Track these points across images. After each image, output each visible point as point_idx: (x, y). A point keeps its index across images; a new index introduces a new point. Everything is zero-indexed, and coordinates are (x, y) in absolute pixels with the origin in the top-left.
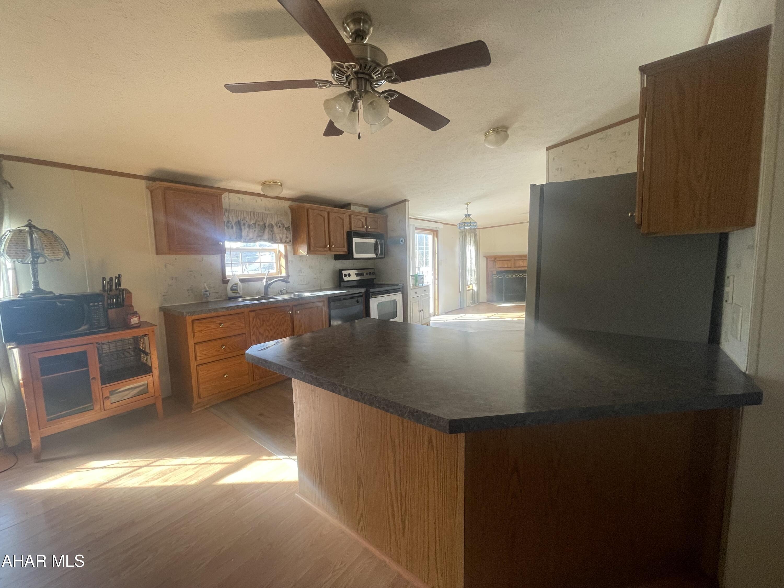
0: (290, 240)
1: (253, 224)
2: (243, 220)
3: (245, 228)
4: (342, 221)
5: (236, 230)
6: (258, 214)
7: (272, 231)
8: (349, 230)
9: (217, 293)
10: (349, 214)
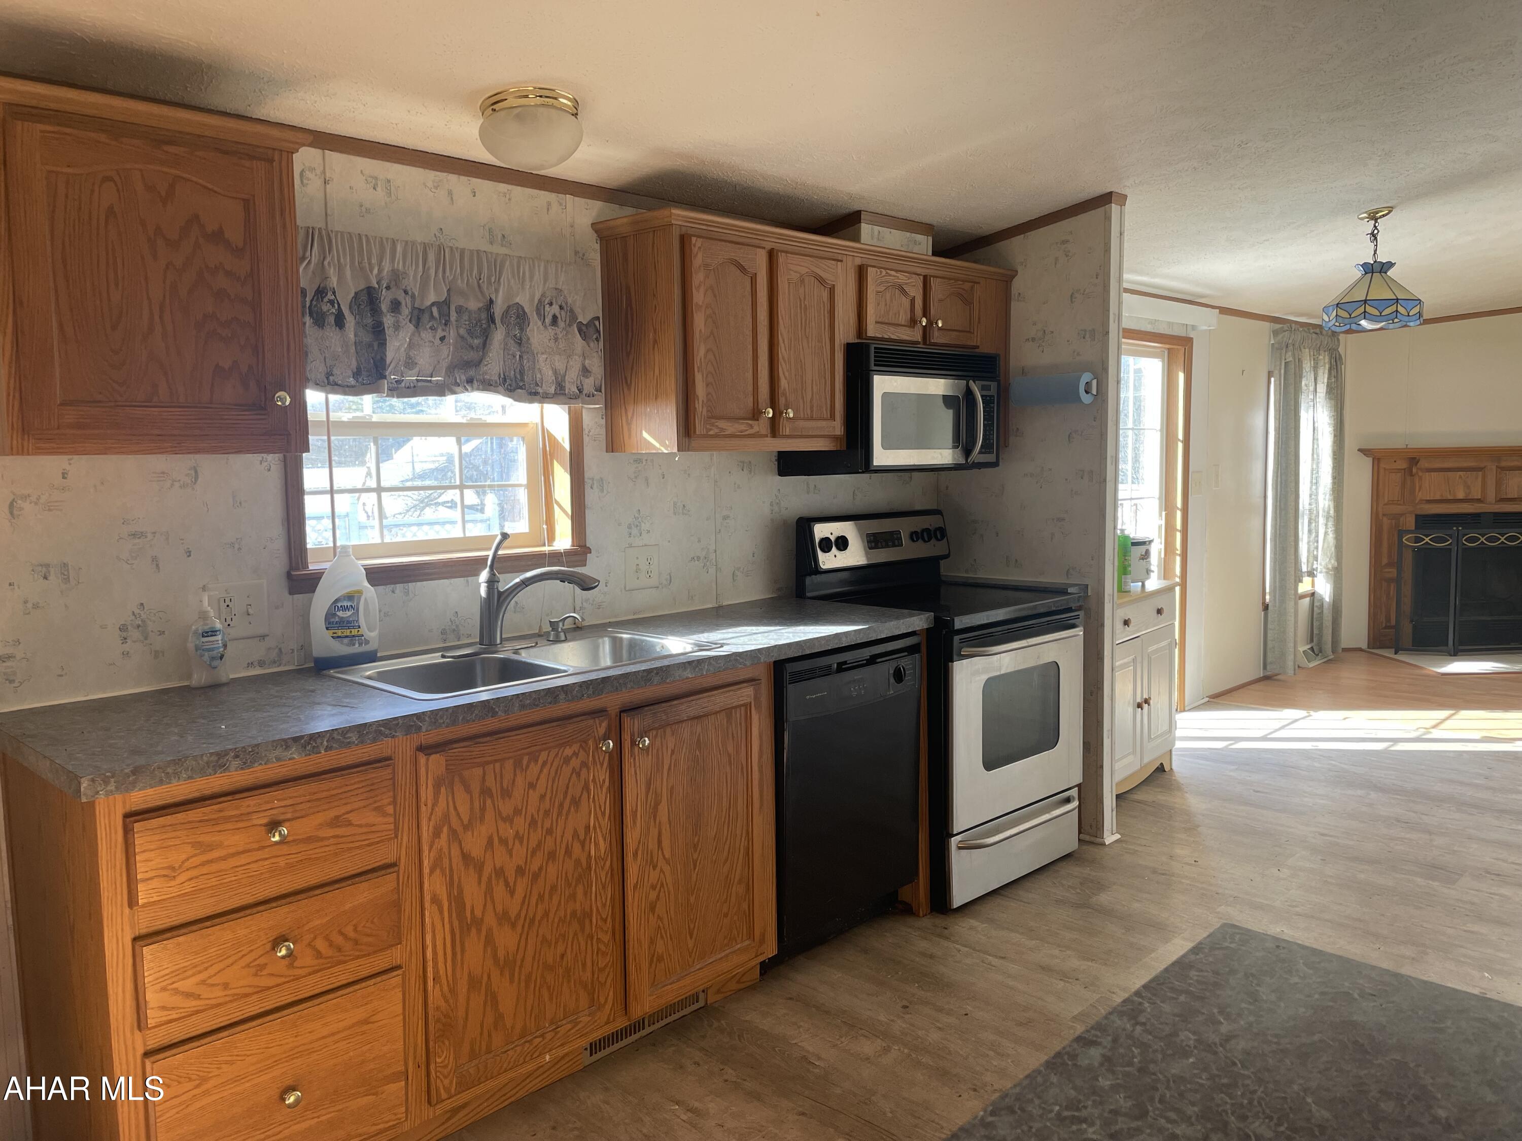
0: (598, 383)
1: (433, 304)
2: (388, 288)
3: (397, 327)
4: (825, 295)
5: (355, 335)
6: (457, 256)
7: (519, 342)
8: (852, 339)
9: (263, 637)
10: (858, 261)
